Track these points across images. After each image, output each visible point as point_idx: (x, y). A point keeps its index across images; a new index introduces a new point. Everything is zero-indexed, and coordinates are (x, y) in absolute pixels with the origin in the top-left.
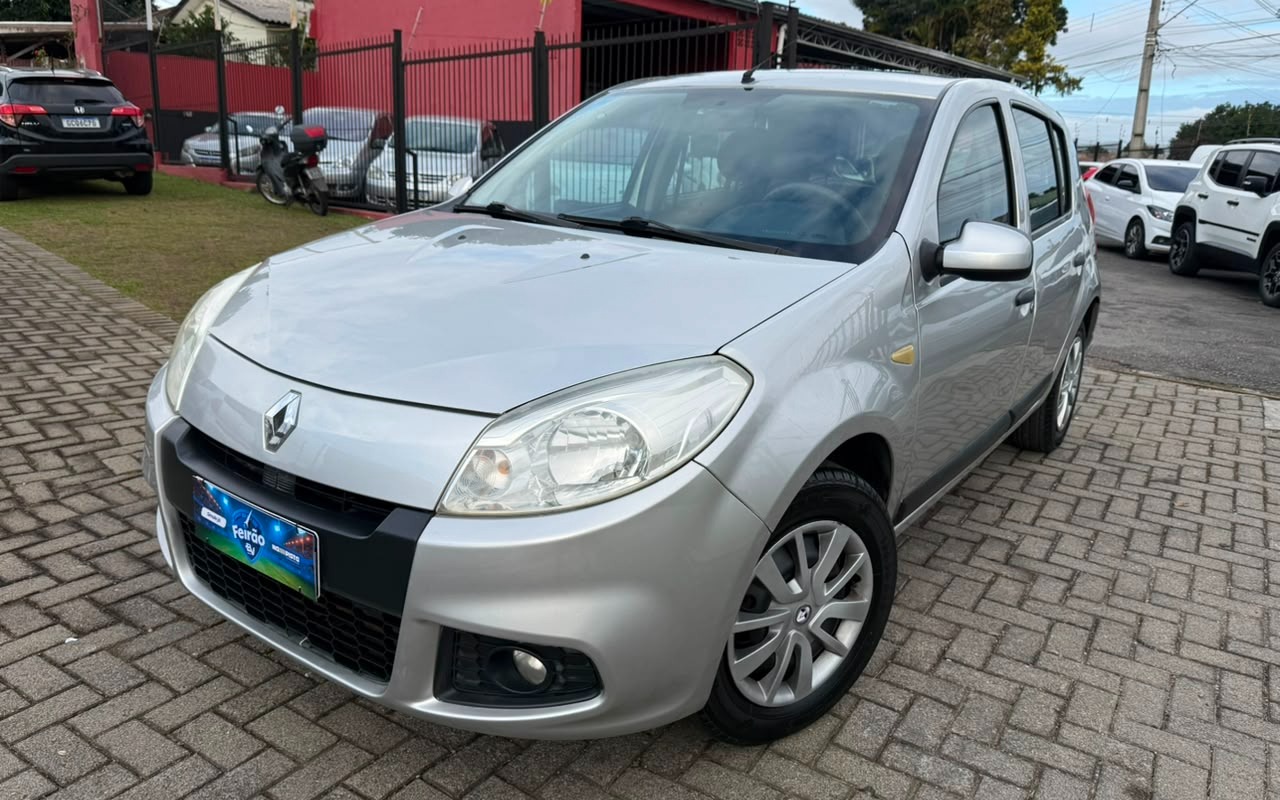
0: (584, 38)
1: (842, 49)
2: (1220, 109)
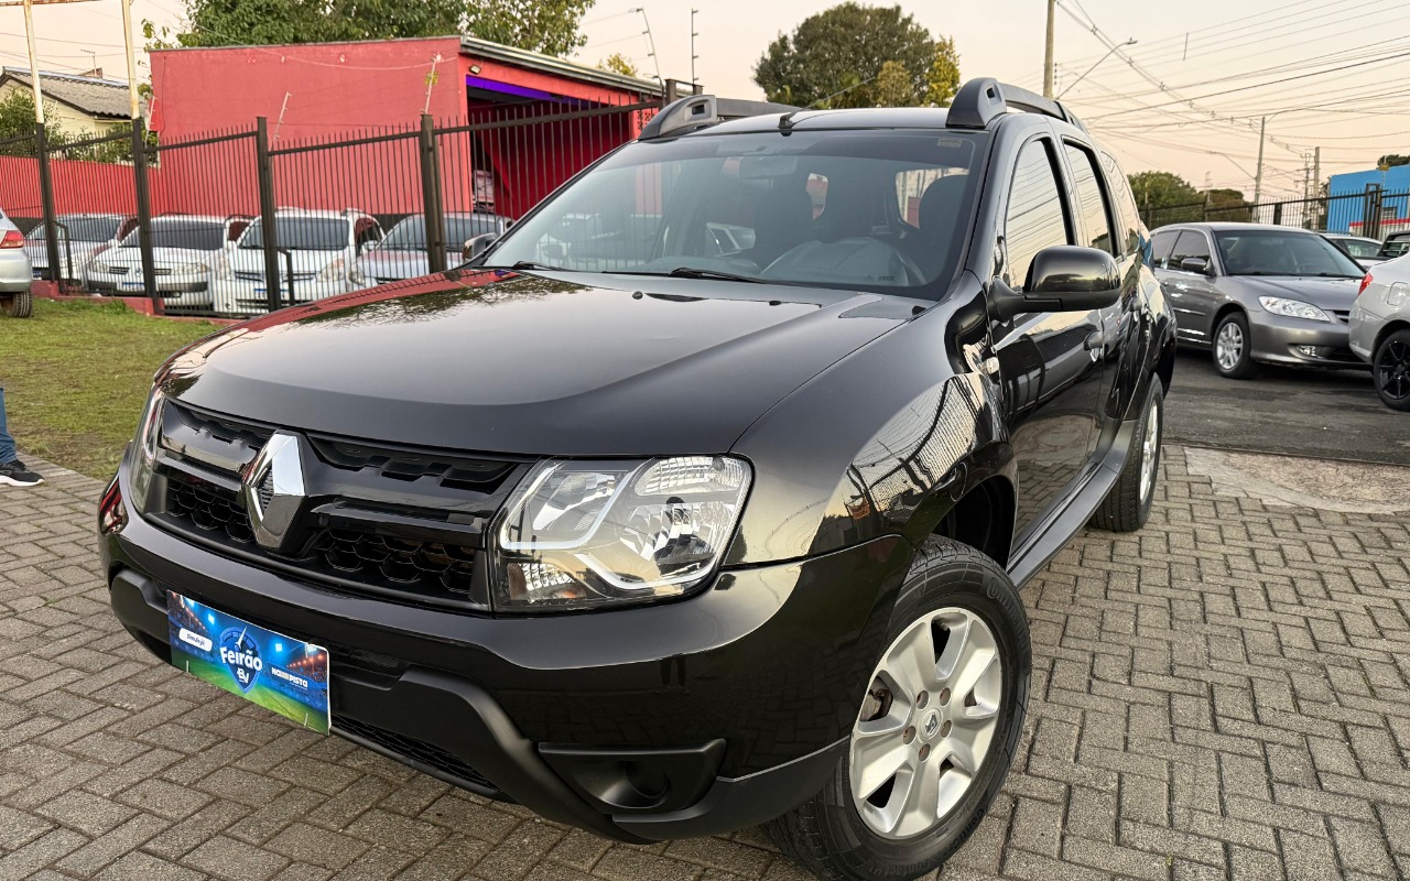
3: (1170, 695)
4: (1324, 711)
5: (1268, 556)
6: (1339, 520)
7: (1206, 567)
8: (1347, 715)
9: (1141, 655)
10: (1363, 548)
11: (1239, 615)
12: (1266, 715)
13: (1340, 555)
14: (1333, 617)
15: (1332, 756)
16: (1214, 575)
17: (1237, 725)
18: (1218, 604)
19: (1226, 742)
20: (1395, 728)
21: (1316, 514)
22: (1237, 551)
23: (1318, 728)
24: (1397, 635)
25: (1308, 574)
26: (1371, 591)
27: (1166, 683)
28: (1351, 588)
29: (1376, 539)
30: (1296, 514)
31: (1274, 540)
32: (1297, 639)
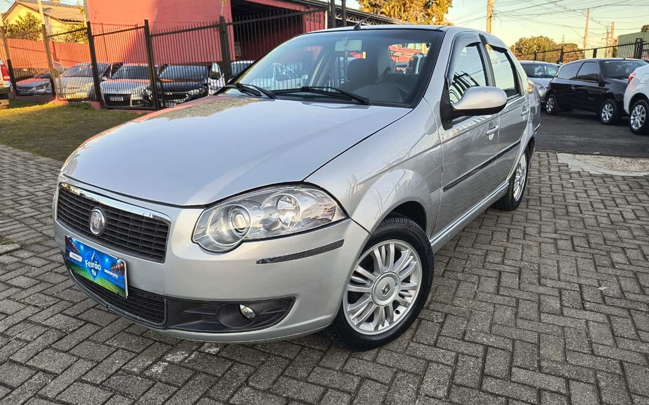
0: (234, 20)
1: (354, 20)
2: (521, 40)
3: (555, 239)
4: (616, 244)
5: (593, 193)
6: (621, 179)
7: (567, 197)
8: (624, 245)
9: (543, 227)
10: (631, 189)
11: (582, 213)
12: (593, 246)
13: (621, 191)
14: (619, 213)
15: (618, 258)
16: (571, 199)
17: (583, 249)
18: (572, 209)
19: (579, 254)
20: (643, 249)
21: (612, 177)
22: (580, 191)
23: (614, 249)
24: (645, 219)
25: (608, 198)
26: (634, 204)
27: (554, 236)
28: (626, 203)
29: (636, 185)
30: (604, 177)
31: (595, 187)
32: (604, 221)
